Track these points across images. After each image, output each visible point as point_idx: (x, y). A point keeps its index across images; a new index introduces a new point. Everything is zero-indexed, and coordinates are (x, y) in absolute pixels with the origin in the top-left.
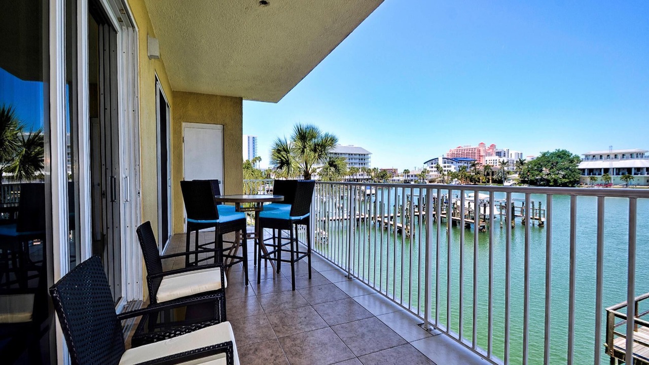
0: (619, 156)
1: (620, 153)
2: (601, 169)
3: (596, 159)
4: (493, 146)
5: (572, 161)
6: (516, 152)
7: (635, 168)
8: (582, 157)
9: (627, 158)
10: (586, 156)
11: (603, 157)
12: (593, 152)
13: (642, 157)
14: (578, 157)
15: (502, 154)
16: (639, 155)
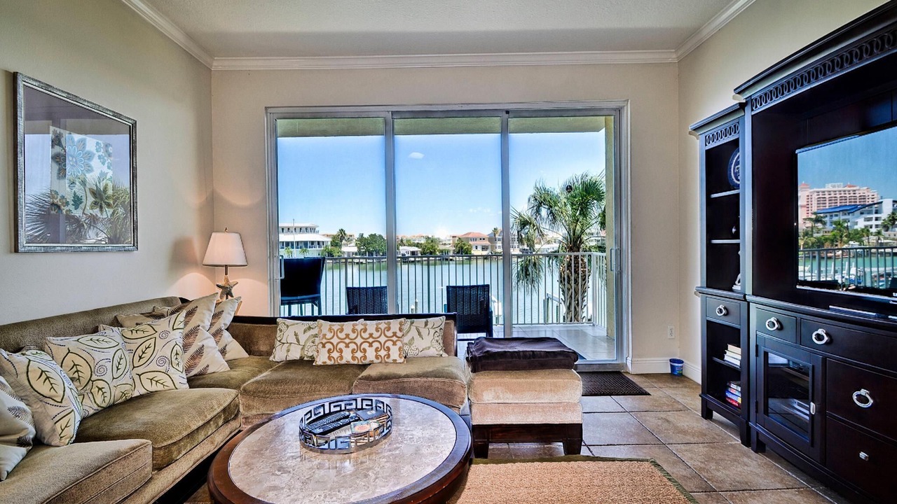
7: (310, 242)
16: (312, 230)
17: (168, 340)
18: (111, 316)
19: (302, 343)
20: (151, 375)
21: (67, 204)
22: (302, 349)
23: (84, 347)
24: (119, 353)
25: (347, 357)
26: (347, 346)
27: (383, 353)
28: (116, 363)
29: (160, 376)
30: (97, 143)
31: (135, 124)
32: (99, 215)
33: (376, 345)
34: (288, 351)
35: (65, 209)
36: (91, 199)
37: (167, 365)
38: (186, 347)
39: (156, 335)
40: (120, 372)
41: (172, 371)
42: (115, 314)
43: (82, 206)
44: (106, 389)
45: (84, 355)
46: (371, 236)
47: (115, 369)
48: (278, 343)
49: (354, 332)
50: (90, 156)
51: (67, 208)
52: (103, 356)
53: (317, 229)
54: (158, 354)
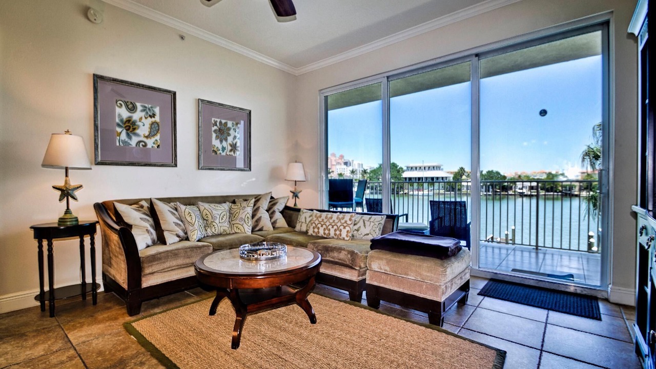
0: (427, 168)
1: (427, 166)
2: (416, 178)
3: (413, 170)
4: (342, 157)
5: (398, 171)
6: (358, 162)
7: (436, 178)
8: (405, 168)
9: (431, 170)
10: (407, 167)
11: (417, 169)
12: (411, 165)
13: (439, 169)
14: (402, 168)
15: (348, 164)
16: (438, 168)
17: (244, 211)
18: (232, 199)
19: (307, 223)
20: (237, 225)
21: (219, 150)
22: (307, 226)
23: (210, 208)
24: (224, 213)
25: (321, 233)
26: (322, 226)
27: (338, 232)
28: (221, 216)
29: (240, 226)
30: (233, 123)
31: (250, 112)
32: (233, 155)
33: (335, 227)
34: (301, 226)
35: (218, 152)
36: (230, 148)
37: (243, 222)
38: (253, 216)
39: (241, 208)
40: (223, 221)
41: (245, 225)
42: (234, 198)
43: (226, 151)
44: (216, 226)
45: (210, 211)
46: (489, 172)
47: (221, 219)
48: (298, 222)
49: (326, 218)
50: (229, 129)
51: (219, 152)
52: (216, 212)
53: (442, 167)
54: (240, 216)
